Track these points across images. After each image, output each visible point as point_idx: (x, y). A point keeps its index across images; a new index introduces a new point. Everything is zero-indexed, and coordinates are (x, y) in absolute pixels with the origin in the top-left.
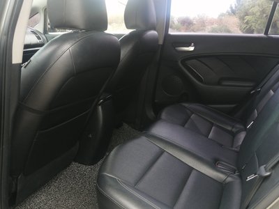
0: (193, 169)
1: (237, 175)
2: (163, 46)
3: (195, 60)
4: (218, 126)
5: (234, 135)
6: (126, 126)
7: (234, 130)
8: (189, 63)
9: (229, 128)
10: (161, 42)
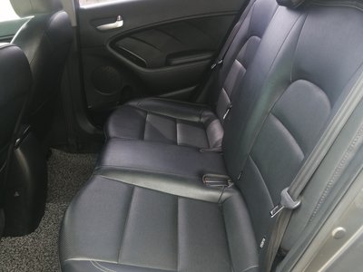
0: (177, 196)
1: (232, 187)
2: (78, 27)
3: (128, 39)
4: (183, 122)
5: (204, 127)
6: (56, 152)
7: (202, 120)
8: (120, 44)
9: (196, 119)
10: (74, 24)
